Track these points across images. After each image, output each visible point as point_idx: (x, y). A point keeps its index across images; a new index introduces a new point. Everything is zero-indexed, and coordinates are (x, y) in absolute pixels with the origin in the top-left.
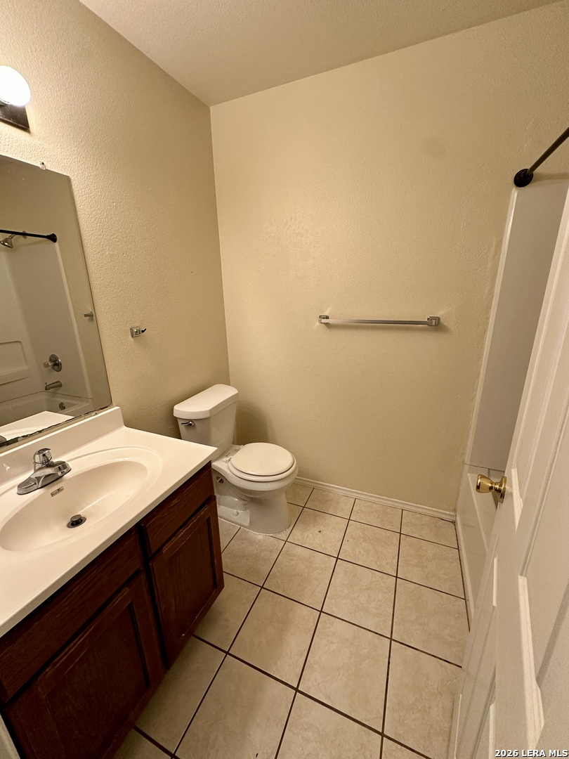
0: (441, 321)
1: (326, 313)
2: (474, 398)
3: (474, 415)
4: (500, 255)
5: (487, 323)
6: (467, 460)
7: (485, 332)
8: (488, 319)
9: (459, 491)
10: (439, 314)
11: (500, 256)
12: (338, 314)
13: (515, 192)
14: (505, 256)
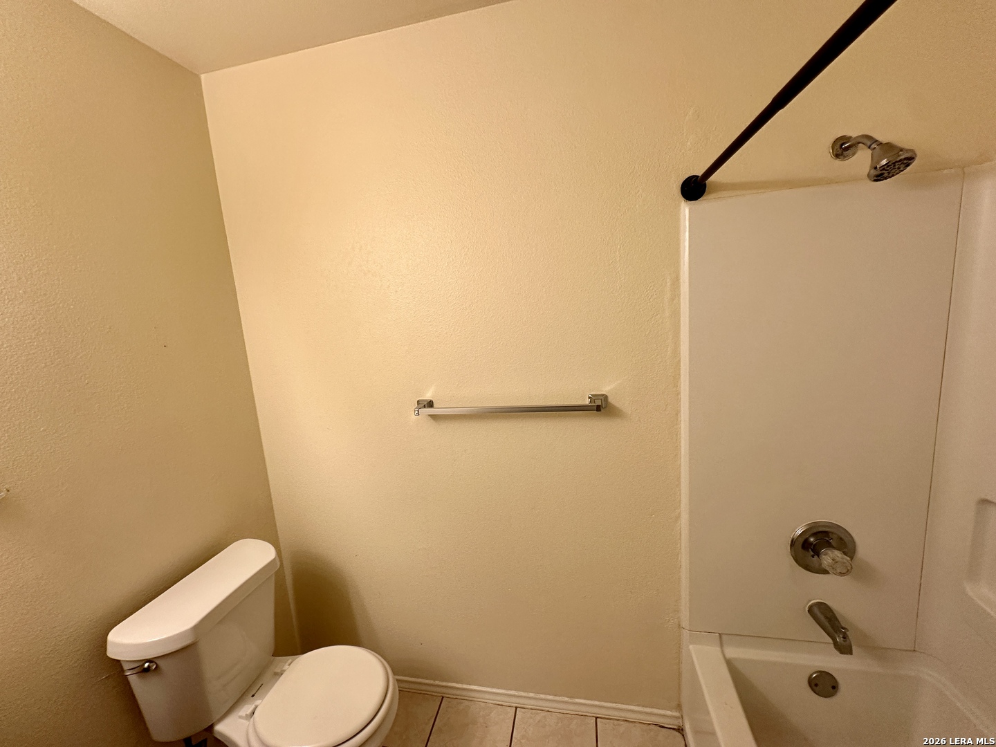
0: (610, 400)
1: (428, 396)
2: (678, 517)
3: (683, 545)
4: (679, 298)
5: (678, 400)
6: (685, 623)
7: (678, 413)
8: (679, 394)
9: (680, 674)
10: (605, 390)
11: (679, 301)
12: (448, 398)
13: (685, 208)
14: (688, 300)
